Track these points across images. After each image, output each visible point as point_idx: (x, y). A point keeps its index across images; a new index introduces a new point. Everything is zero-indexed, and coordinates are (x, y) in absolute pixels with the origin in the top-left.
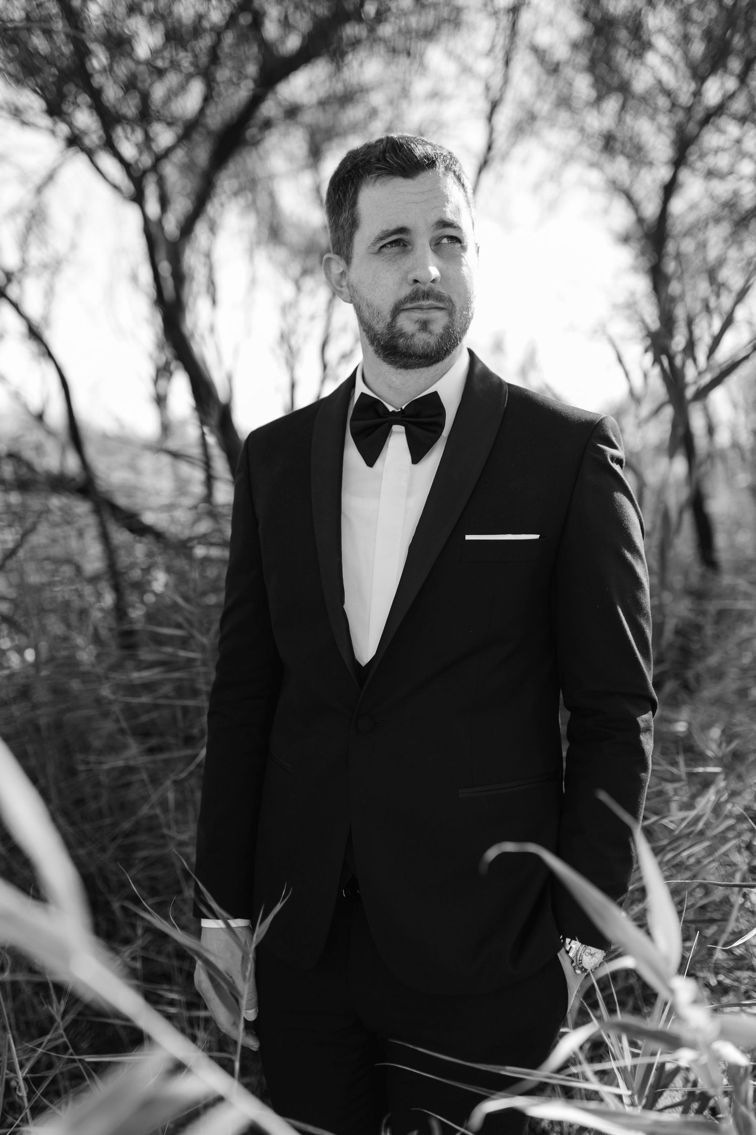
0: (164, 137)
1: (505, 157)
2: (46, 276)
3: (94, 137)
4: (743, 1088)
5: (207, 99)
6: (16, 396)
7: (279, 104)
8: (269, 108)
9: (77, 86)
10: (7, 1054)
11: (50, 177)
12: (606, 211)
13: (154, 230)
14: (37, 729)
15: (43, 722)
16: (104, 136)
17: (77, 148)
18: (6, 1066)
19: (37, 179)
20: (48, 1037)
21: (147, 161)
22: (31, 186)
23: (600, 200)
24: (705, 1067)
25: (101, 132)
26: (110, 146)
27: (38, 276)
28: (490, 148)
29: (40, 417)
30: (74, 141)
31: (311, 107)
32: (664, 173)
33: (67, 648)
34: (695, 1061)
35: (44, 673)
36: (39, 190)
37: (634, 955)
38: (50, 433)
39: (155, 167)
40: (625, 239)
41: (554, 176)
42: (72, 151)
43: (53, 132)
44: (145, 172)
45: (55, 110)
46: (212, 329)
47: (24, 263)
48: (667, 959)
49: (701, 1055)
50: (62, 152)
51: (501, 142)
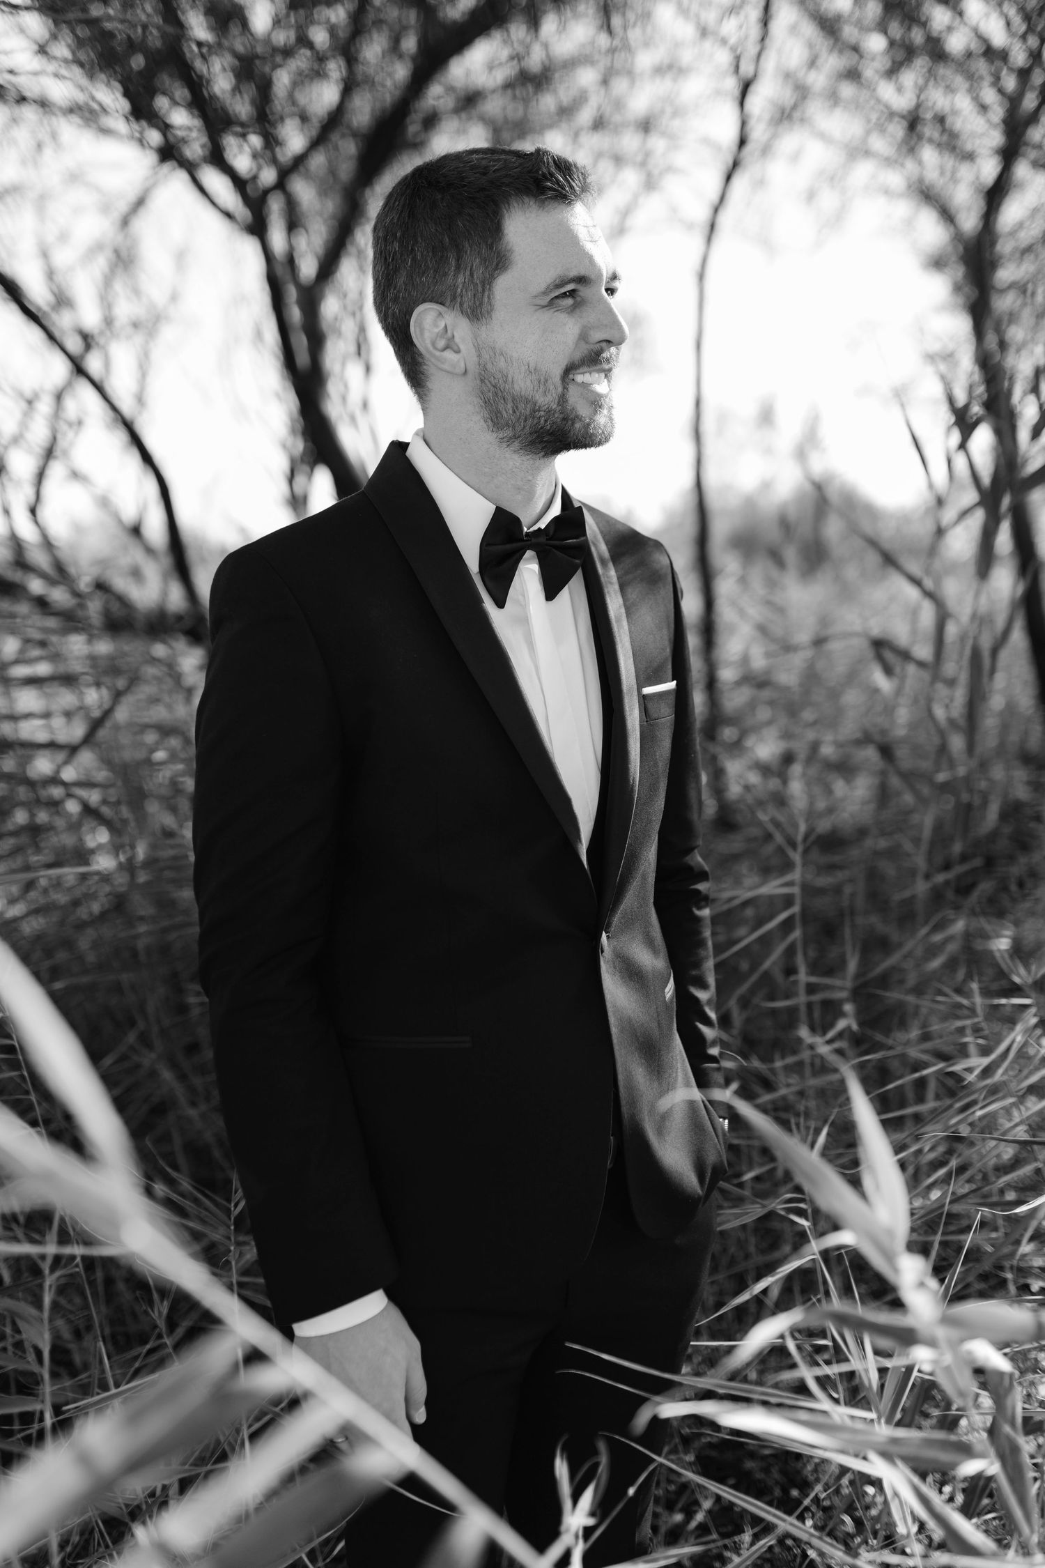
0: (294, 140)
1: (766, 150)
2: (139, 339)
3: (196, 148)
4: (1009, 1402)
5: (349, 88)
6: (104, 502)
7: (450, 89)
8: (435, 95)
9: (171, 76)
10: (97, 1366)
11: (140, 203)
12: (909, 223)
13: (280, 271)
14: (135, 953)
15: (141, 944)
16: (209, 144)
17: (174, 163)
18: (96, 1382)
19: (123, 206)
20: (148, 1347)
21: (268, 176)
22: (116, 215)
23: (903, 208)
24: (947, 1369)
25: (205, 139)
26: (217, 159)
27: (129, 338)
28: (742, 142)
29: (136, 531)
30: (169, 153)
31: (494, 91)
32: (989, 169)
33: (172, 847)
34: (935, 1362)
35: (142, 878)
36: (125, 222)
37: (853, 1229)
38: (149, 551)
39: (281, 185)
40: (937, 263)
41: (834, 179)
42: (167, 167)
43: (141, 142)
44: (266, 192)
45: (142, 111)
46: (365, 405)
47: (108, 321)
48: (890, 1233)
49: (942, 1354)
50: (154, 168)
51: (758, 132)
